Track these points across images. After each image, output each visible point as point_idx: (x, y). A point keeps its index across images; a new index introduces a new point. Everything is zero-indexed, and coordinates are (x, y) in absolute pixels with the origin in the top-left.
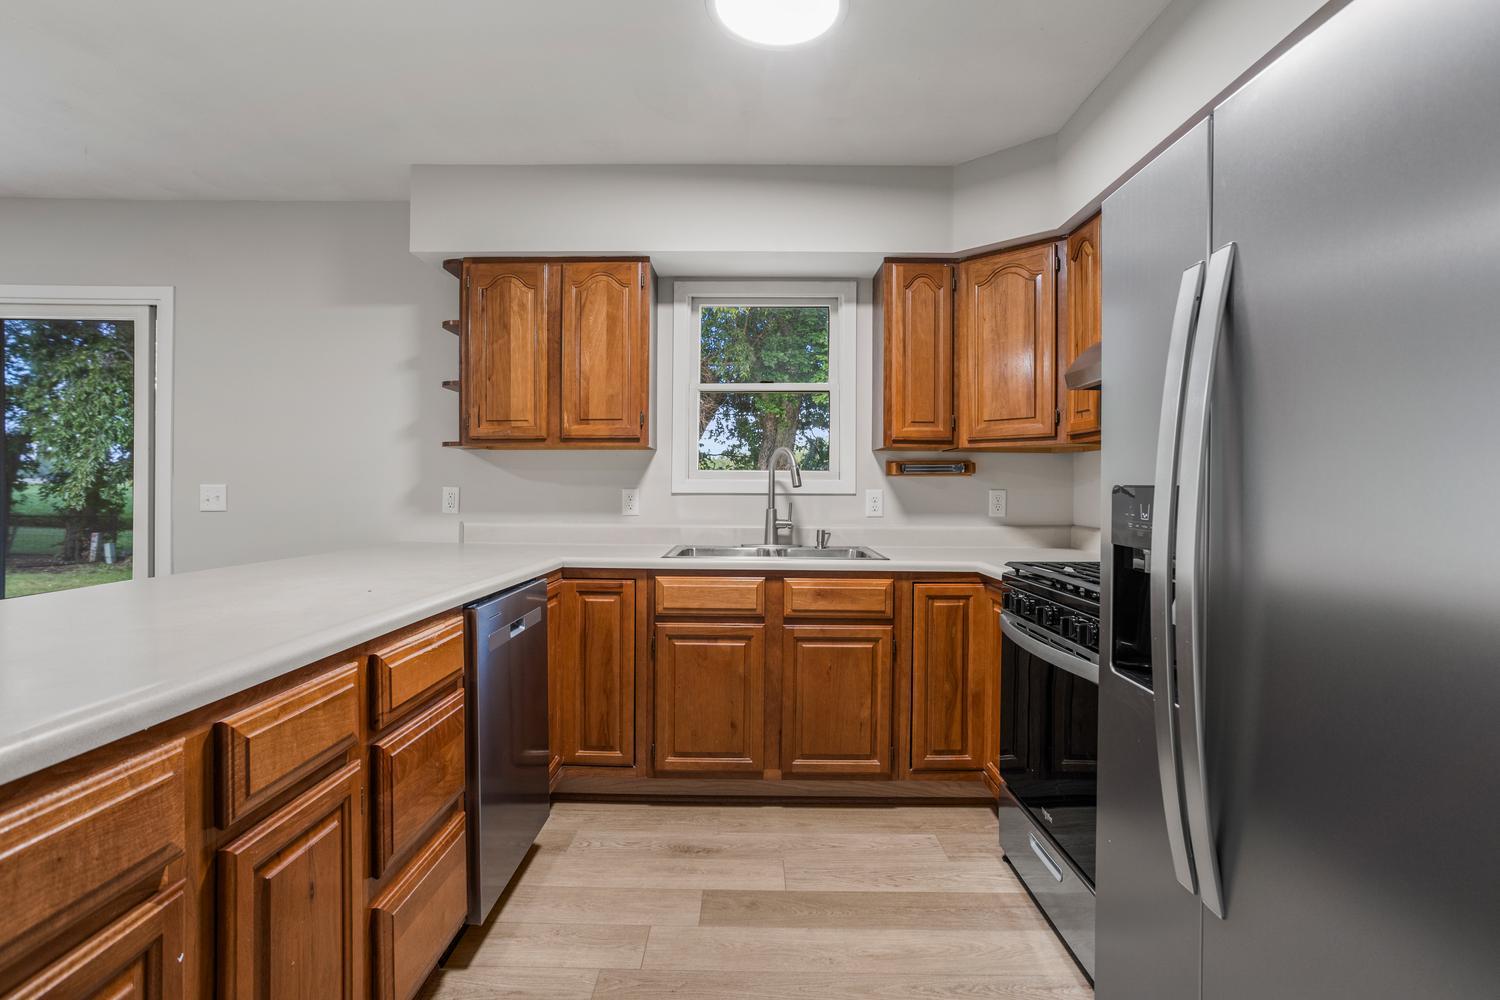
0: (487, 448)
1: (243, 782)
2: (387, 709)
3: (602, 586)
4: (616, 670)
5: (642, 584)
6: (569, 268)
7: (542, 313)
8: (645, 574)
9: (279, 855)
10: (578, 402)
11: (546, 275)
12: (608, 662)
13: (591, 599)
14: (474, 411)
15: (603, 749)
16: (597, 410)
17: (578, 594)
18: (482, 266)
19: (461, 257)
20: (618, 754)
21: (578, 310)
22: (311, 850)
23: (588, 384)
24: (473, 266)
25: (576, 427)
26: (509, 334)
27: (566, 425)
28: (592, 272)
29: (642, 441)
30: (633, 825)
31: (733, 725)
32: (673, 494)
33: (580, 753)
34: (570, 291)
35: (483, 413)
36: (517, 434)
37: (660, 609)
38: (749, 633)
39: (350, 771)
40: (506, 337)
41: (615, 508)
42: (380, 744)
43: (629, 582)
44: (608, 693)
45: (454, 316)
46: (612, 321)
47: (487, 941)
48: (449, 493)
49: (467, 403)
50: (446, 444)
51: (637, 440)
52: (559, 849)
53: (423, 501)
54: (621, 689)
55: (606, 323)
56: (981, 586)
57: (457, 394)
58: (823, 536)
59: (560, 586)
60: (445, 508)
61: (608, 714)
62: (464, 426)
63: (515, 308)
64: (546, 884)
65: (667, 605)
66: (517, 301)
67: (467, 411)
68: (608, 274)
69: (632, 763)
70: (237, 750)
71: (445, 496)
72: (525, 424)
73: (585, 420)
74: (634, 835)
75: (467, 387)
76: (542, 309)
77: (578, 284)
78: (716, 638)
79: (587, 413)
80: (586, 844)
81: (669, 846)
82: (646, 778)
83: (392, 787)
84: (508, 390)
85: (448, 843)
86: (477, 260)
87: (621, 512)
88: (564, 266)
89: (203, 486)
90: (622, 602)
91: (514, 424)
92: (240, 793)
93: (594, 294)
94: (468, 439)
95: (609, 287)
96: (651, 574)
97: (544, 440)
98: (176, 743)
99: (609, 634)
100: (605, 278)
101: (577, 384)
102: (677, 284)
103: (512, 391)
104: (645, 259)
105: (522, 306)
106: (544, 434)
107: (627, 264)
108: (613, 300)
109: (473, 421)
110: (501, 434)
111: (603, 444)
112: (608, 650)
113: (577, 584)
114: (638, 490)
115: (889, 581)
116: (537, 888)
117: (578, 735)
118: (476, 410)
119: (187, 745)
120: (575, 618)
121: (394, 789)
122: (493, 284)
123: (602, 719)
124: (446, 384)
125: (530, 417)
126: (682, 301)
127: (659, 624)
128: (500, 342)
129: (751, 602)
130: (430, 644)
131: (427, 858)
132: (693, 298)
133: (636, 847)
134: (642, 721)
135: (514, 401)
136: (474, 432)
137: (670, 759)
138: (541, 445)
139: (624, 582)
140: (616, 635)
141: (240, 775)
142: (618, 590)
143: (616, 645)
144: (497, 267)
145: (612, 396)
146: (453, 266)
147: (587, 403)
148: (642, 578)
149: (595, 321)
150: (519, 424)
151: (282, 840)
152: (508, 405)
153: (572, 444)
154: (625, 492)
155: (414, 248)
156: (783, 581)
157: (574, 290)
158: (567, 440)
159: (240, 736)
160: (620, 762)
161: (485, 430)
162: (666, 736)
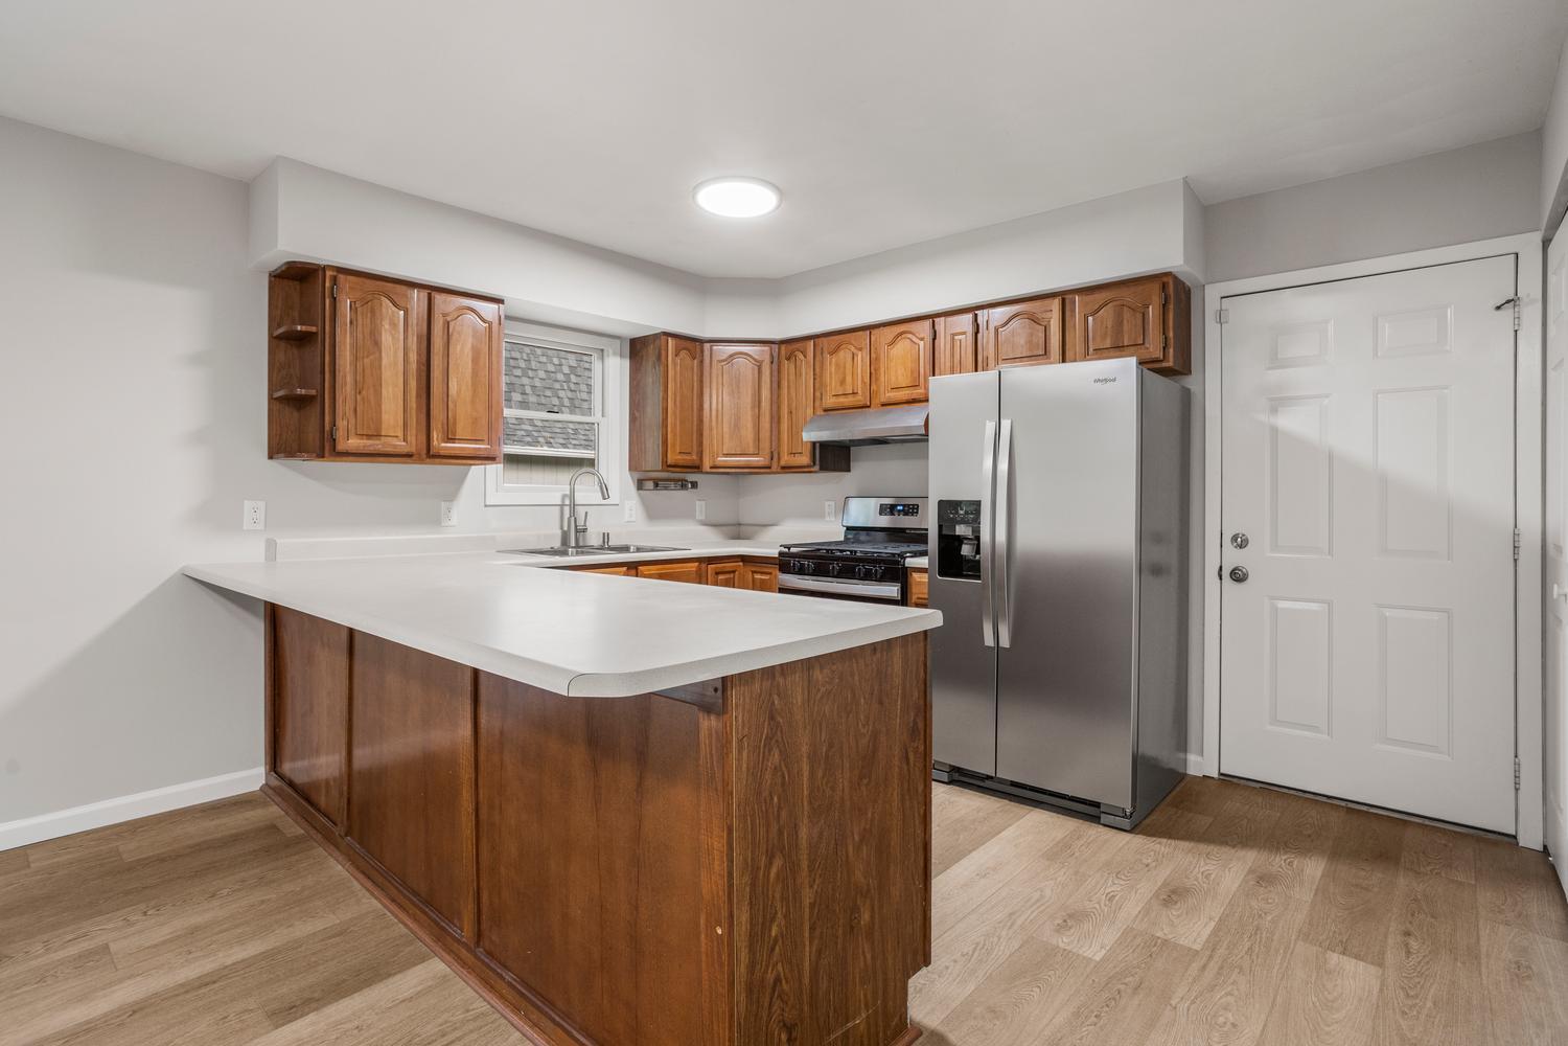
7: (412, 335)
10: (445, 421)
11: (415, 300)
14: (343, 424)
16: (462, 430)
18: (351, 278)
19: (322, 264)
21: (446, 338)
23: (455, 406)
24: (341, 276)
25: (443, 444)
26: (380, 353)
27: (434, 442)
32: (486, 506)
34: (438, 319)
35: (351, 426)
36: (387, 449)
40: (377, 355)
46: (476, 352)
48: (253, 506)
49: (332, 415)
51: (495, 459)
55: (470, 357)
56: (741, 564)
58: (606, 537)
60: (247, 525)
62: (329, 440)
63: (386, 326)
66: (387, 320)
67: (333, 423)
68: (471, 308)
71: (248, 512)
72: (395, 440)
73: (450, 439)
75: (333, 399)
76: (412, 331)
79: (454, 433)
84: (380, 406)
87: (440, 523)
88: (432, 294)
91: (383, 439)
94: (335, 453)
97: (412, 456)
101: (446, 405)
103: (383, 407)
104: (501, 301)
105: (394, 325)
106: (412, 450)
108: (477, 333)
109: (341, 434)
110: (371, 448)
111: (465, 461)
114: (455, 502)
115: (697, 564)
118: (345, 423)
122: (362, 299)
125: (399, 434)
128: (371, 357)
135: (385, 417)
136: (344, 445)
138: (408, 460)
144: (367, 282)
145: (476, 419)
147: (455, 423)
149: (462, 351)
150: (389, 440)
152: (379, 420)
154: (443, 505)
158: (434, 456)
161: (356, 444)
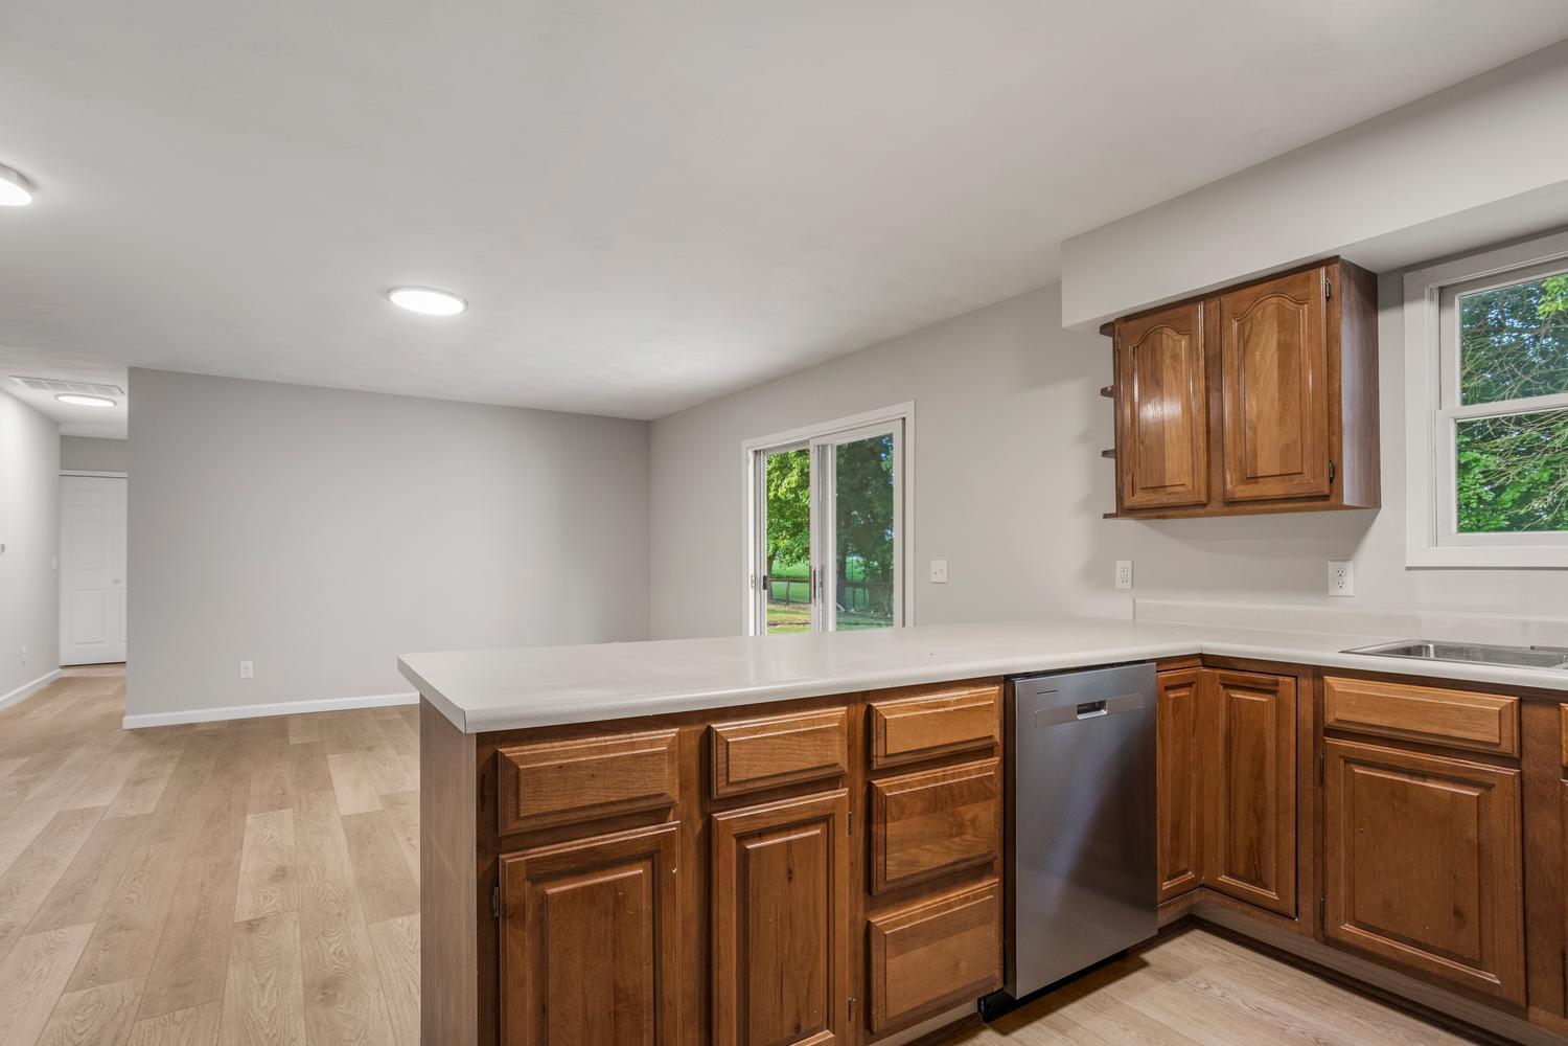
0: (1158, 517)
1: (724, 772)
2: (881, 753)
3: (1251, 681)
4: (1270, 788)
5: (1306, 684)
6: (1227, 300)
7: (1198, 360)
8: (1310, 672)
9: (760, 834)
10: (1243, 457)
11: (1201, 316)
12: (1259, 777)
13: (1238, 695)
14: (1128, 479)
15: (1254, 883)
16: (1267, 463)
17: (1221, 687)
18: (1132, 324)
19: (1112, 319)
20: (1273, 895)
21: (1242, 347)
22: (789, 843)
23: (1255, 433)
24: (1124, 325)
25: (1241, 487)
26: (1162, 391)
27: (1229, 486)
28: (1257, 296)
29: (1332, 498)
30: (1282, 992)
31: (1458, 913)
32: (1408, 569)
33: (1224, 878)
34: (1230, 328)
35: (1137, 480)
36: (1173, 500)
37: (1330, 719)
38: (1488, 780)
39: (835, 794)
40: (1159, 395)
41: (1318, 586)
42: (875, 782)
43: (1287, 679)
44: (1259, 815)
45: (1109, 383)
46: (1286, 350)
47: (1037, 1024)
48: (1123, 566)
49: (1122, 470)
50: (1105, 516)
51: (1326, 497)
52: (1168, 976)
53: (1096, 576)
54: (1277, 814)
55: (1276, 356)
57: (1114, 460)
59: (1196, 675)
60: (1119, 584)
61: (1259, 841)
62: (1120, 498)
63: (1168, 361)
64: (1129, 1004)
65: (1340, 715)
66: (1169, 351)
67: (1122, 481)
68: (1276, 293)
69: (1293, 914)
70: (719, 747)
71: (1119, 571)
72: (1182, 489)
73: (1253, 479)
74: (1270, 1003)
75: (1121, 454)
76: (1198, 355)
77: (1242, 317)
78: (1425, 776)
79: (1255, 470)
80: (1203, 985)
81: (1317, 1039)
82: (1313, 940)
83: (886, 823)
84: (1162, 453)
85: (967, 899)
86: (1128, 319)
87: (1328, 591)
88: (1222, 299)
89: (933, 562)
90: (1279, 704)
91: (1169, 490)
92: (722, 779)
93: (1260, 324)
94: (1124, 510)
95: (1280, 309)
96: (1319, 672)
97: (1204, 505)
98: (673, 730)
99: (1260, 742)
100: (1275, 300)
101: (1243, 436)
102: (1407, 277)
103: (1166, 453)
104: (1335, 259)
105: (1175, 357)
106: (1203, 498)
107: (1303, 275)
108: (1287, 325)
109: (1127, 490)
110: (1155, 502)
111: (1278, 506)
112: (1259, 762)
113: (1221, 675)
114: (1352, 562)
116: (1117, 1002)
117: (1221, 857)
118: (1130, 477)
119: (679, 734)
120: (1217, 715)
121: (888, 825)
122: (1144, 340)
123: (1252, 844)
124: (1105, 453)
125: (1187, 480)
126: (1421, 297)
127: (1329, 740)
128: (1153, 400)
129: (1487, 733)
130: (944, 707)
131: (936, 903)
132: (1441, 289)
133: (1267, 1018)
134: (1306, 862)
135: (1168, 464)
136: (1129, 502)
137: (1348, 927)
138: (1203, 510)
139: (1281, 678)
140: (1271, 745)
141: (722, 766)
142: (1273, 688)
143: (1271, 757)
144: (1148, 321)
145: (1287, 445)
146: (1107, 329)
147: (1255, 456)
148: (1306, 676)
149: (1263, 356)
150: (1175, 489)
151: (760, 824)
152: (1163, 468)
153: (1239, 508)
154: (1332, 566)
155: (1065, 324)
156: (1559, 708)
157: (1235, 325)
158: (1232, 505)
159: (722, 738)
160: (1274, 907)
161: (1140, 499)
162: (1342, 893)
